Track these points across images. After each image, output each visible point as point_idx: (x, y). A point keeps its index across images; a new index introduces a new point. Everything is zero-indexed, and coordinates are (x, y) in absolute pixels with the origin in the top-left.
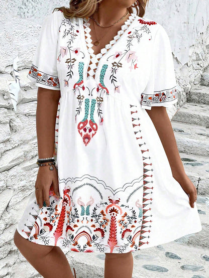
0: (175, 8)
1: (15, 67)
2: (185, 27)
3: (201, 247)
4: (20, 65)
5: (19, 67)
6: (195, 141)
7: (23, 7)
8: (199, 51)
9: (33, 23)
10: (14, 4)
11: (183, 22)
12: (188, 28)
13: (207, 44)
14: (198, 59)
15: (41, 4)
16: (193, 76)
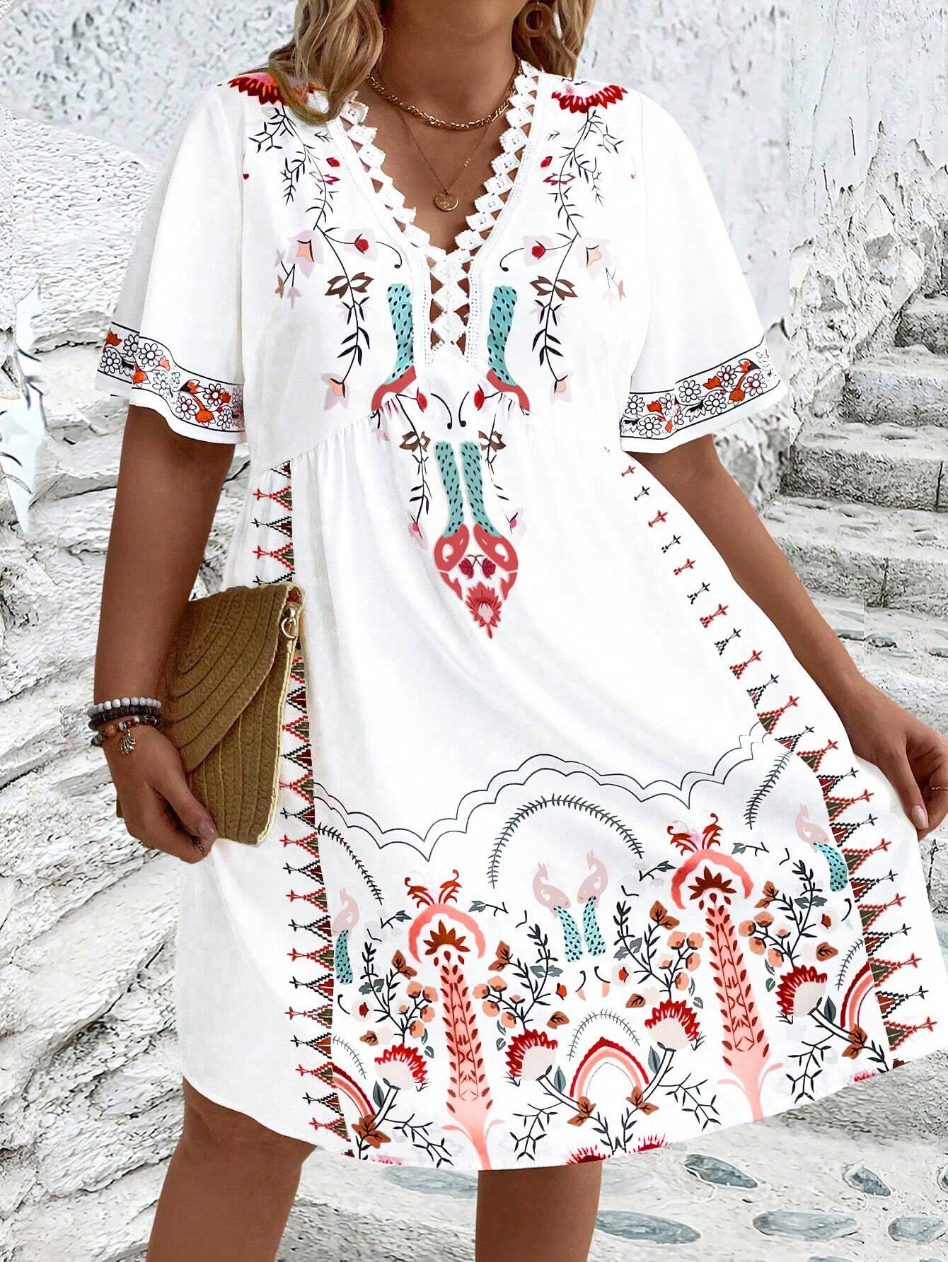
1: (25, 339)
2: (772, 160)
4: (46, 330)
5: (39, 340)
7: (60, 73)
8: (835, 266)
10: (19, 60)
11: (766, 140)
12: (787, 168)
13: (871, 237)
14: (831, 304)
15: (138, 58)
16: (809, 377)
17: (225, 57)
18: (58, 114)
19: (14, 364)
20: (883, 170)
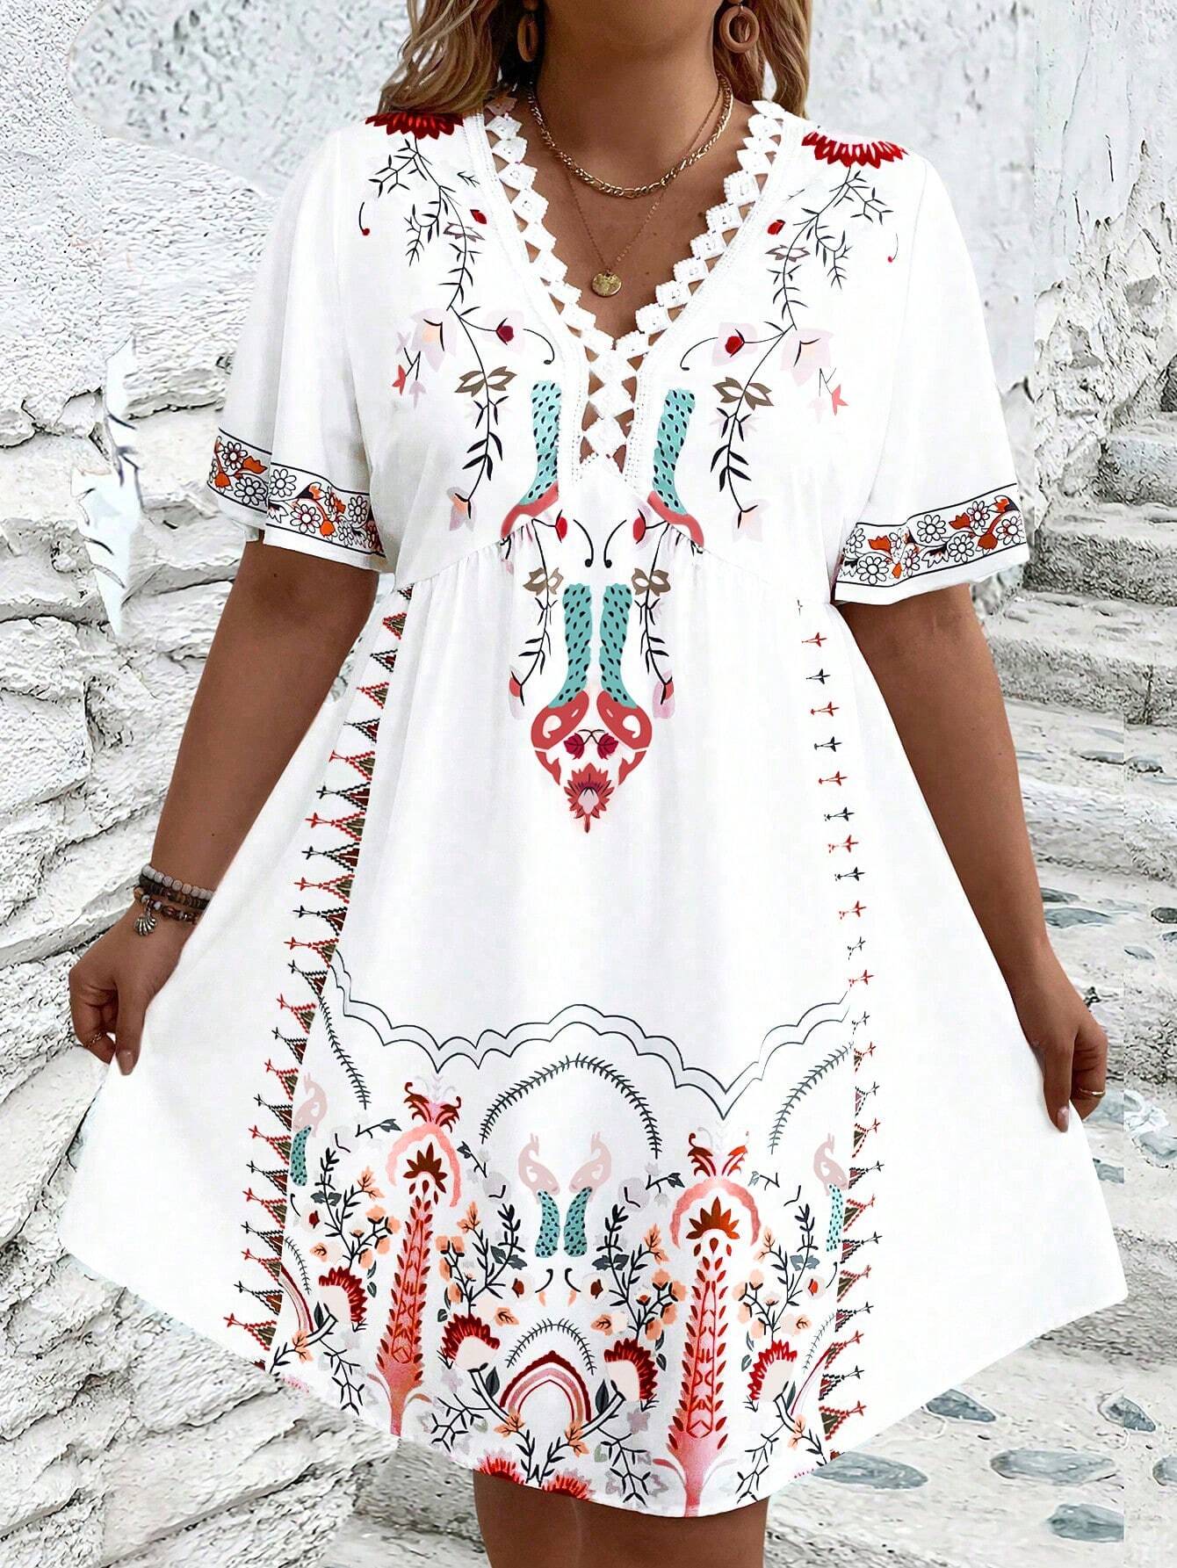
0: (965, 91)
1: (117, 402)
2: (1014, 187)
3: (1097, 1356)
4: (141, 392)
5: (134, 404)
6: (1065, 790)
7: (159, 83)
8: (1089, 315)
9: (207, 166)
10: (111, 68)
11: (1005, 162)
12: (1031, 197)
13: (1132, 279)
14: (1084, 360)
15: (253, 65)
16: (1058, 447)
17: (357, 63)
18: (157, 132)
19: (103, 433)
20: (1147, 199)
